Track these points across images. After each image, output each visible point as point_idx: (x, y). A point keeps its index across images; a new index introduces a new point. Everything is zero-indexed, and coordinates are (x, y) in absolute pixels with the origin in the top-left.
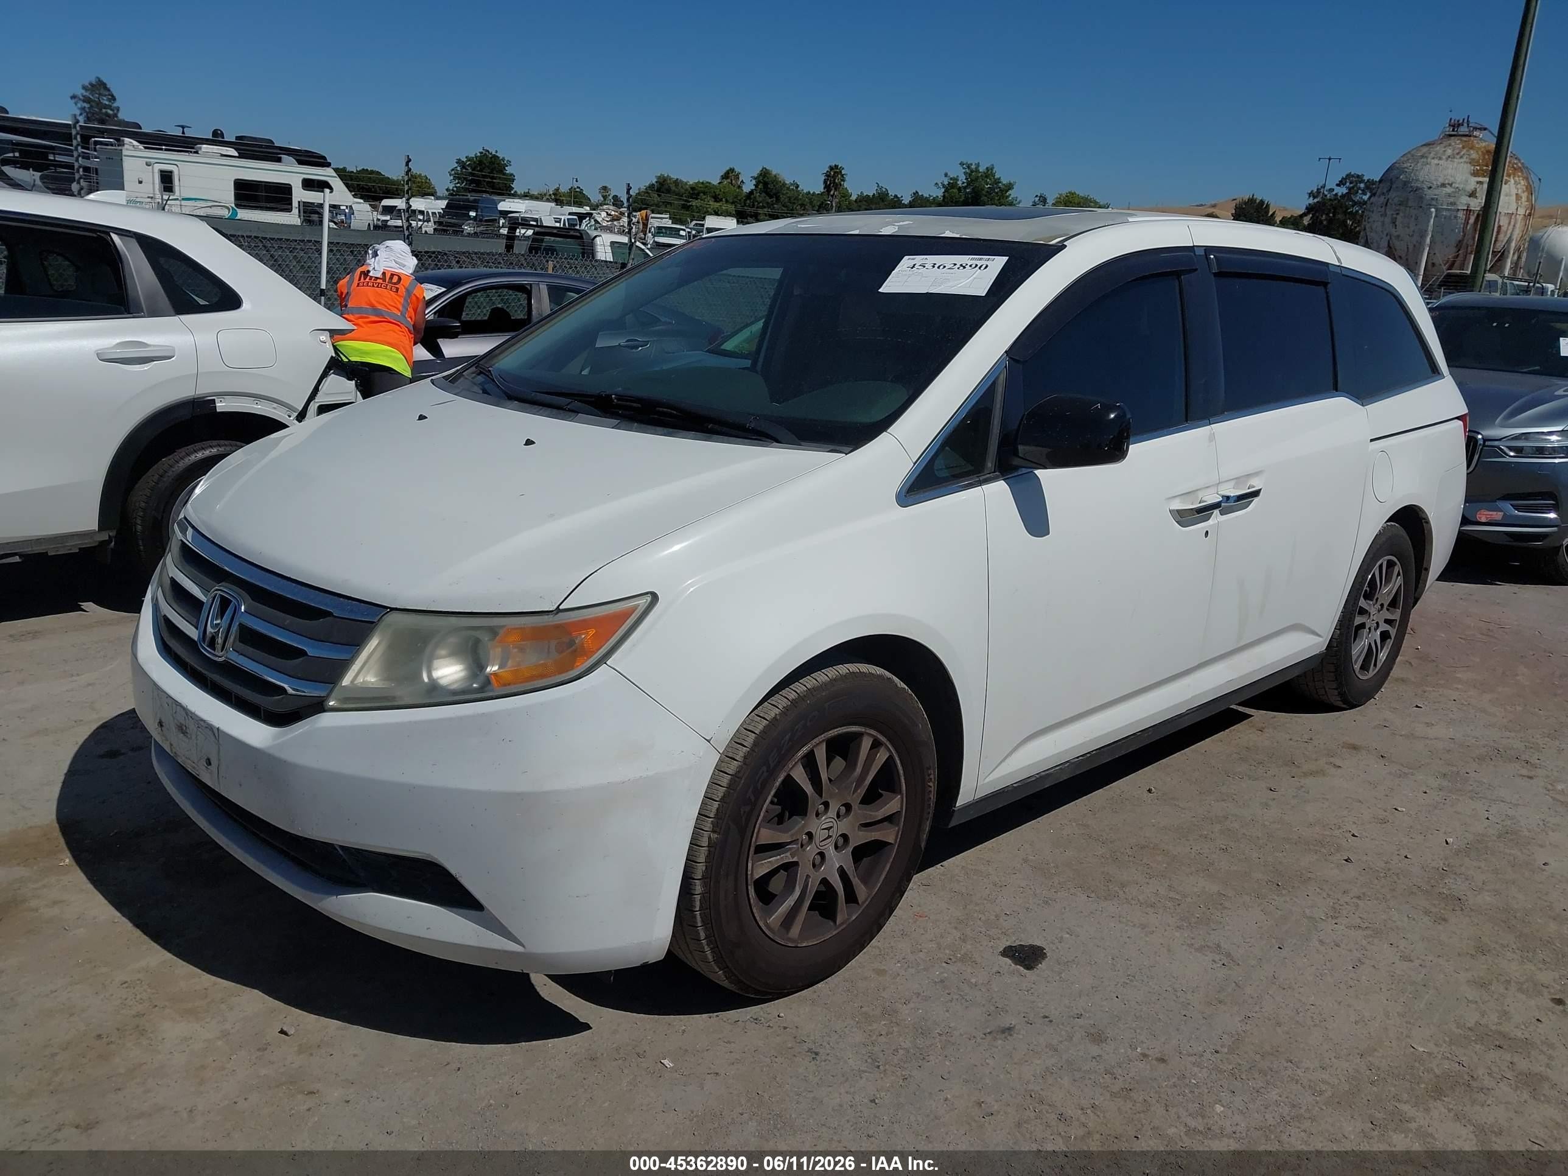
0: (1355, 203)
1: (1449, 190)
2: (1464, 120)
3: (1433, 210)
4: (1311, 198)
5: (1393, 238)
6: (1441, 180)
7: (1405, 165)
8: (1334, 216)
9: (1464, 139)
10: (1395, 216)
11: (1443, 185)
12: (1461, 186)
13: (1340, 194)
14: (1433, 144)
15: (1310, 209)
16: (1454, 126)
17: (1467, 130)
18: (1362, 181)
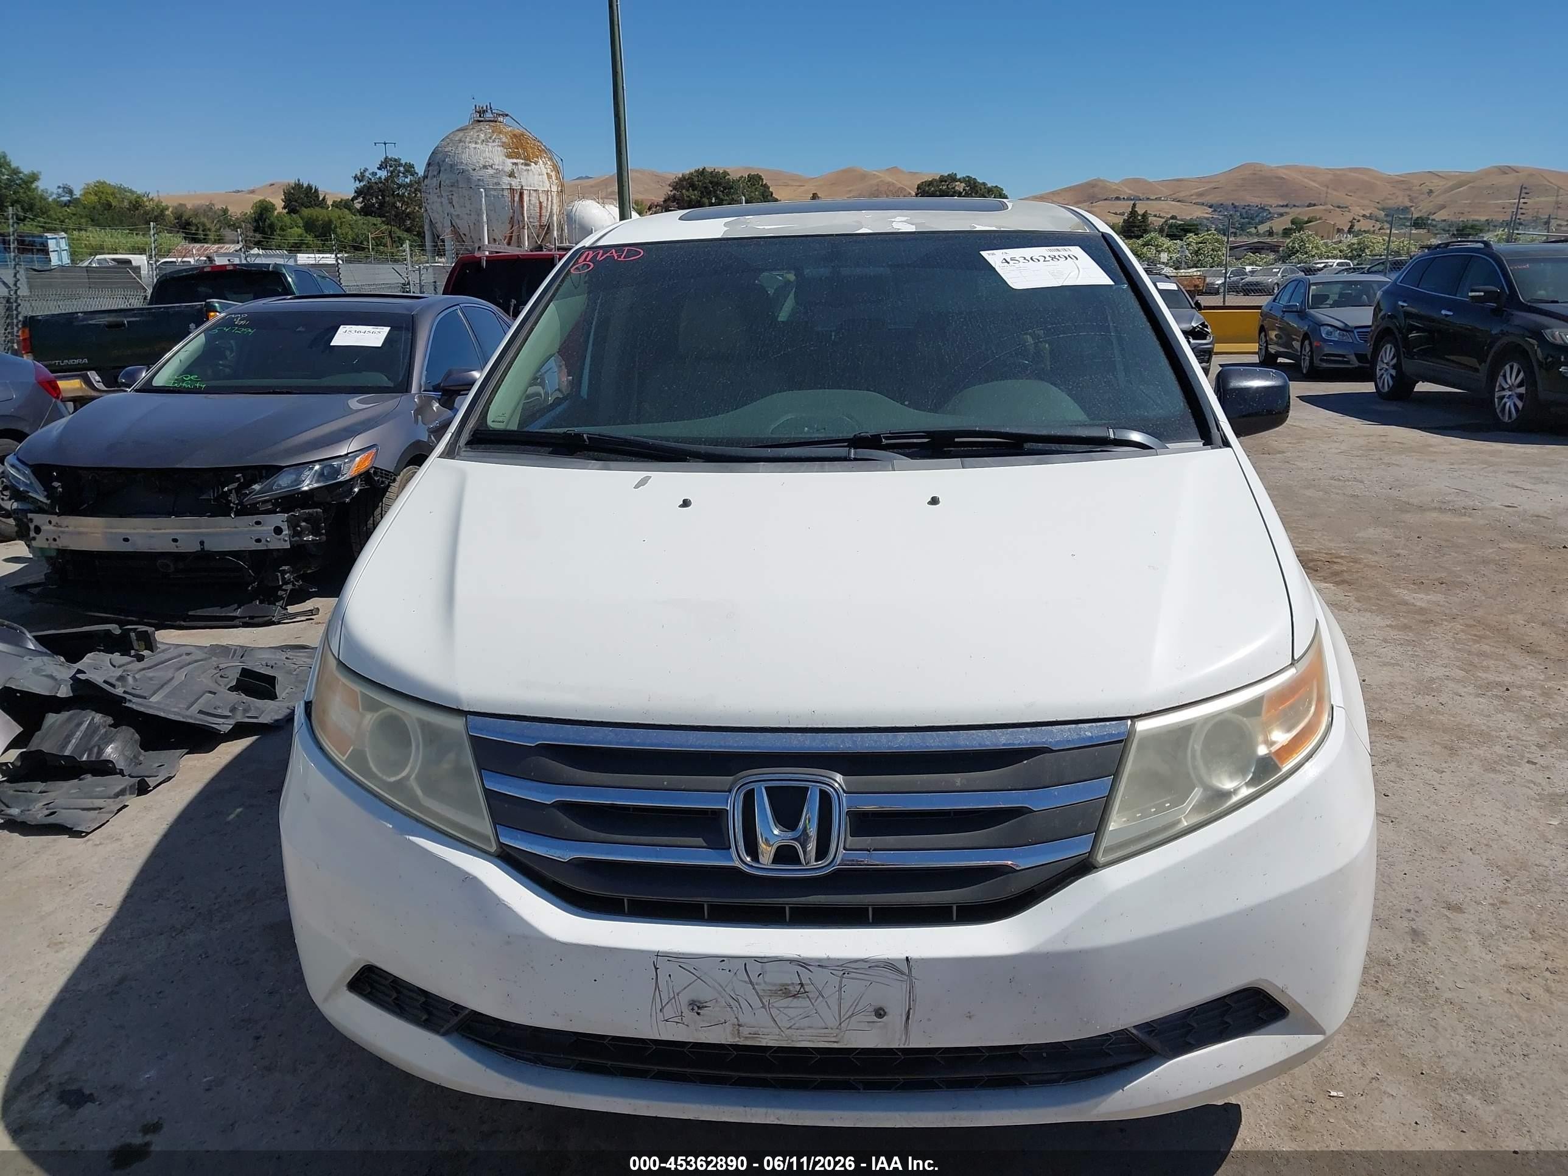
0: (400, 186)
1: (491, 171)
2: (487, 107)
3: (482, 190)
4: (357, 182)
5: (454, 217)
6: (482, 162)
7: (446, 150)
8: (383, 198)
9: (492, 124)
10: (450, 197)
11: (485, 167)
12: (501, 168)
13: (383, 177)
14: (467, 129)
15: (359, 193)
16: (479, 112)
17: (491, 116)
18: (400, 165)
